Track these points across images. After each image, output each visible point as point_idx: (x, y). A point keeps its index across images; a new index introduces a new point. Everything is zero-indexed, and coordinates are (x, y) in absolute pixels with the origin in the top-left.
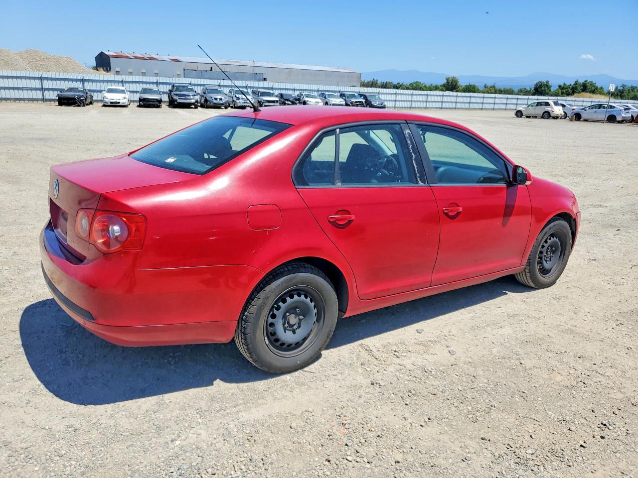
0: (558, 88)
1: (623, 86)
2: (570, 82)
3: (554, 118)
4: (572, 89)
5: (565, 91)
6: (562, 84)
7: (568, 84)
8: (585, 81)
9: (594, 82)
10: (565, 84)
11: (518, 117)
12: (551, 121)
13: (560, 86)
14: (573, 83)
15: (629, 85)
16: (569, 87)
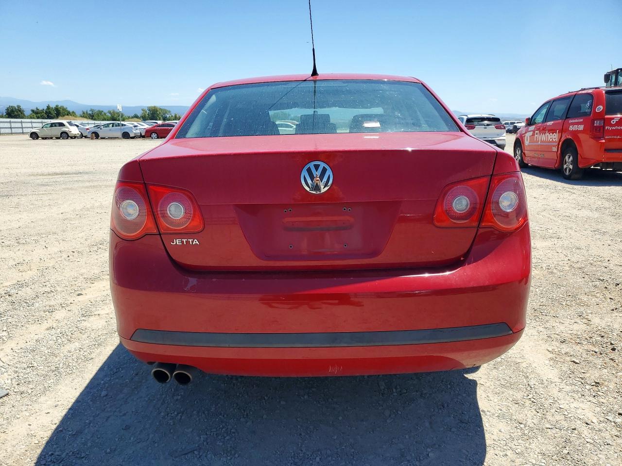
0: (31, 112)
1: (92, 110)
2: (42, 107)
3: (72, 138)
4: (46, 113)
5: (39, 115)
6: (35, 109)
7: (40, 108)
8: (56, 106)
9: (65, 107)
10: (37, 109)
11: (34, 139)
12: (69, 141)
13: (33, 111)
14: (45, 108)
15: (97, 109)
16: (43, 112)
